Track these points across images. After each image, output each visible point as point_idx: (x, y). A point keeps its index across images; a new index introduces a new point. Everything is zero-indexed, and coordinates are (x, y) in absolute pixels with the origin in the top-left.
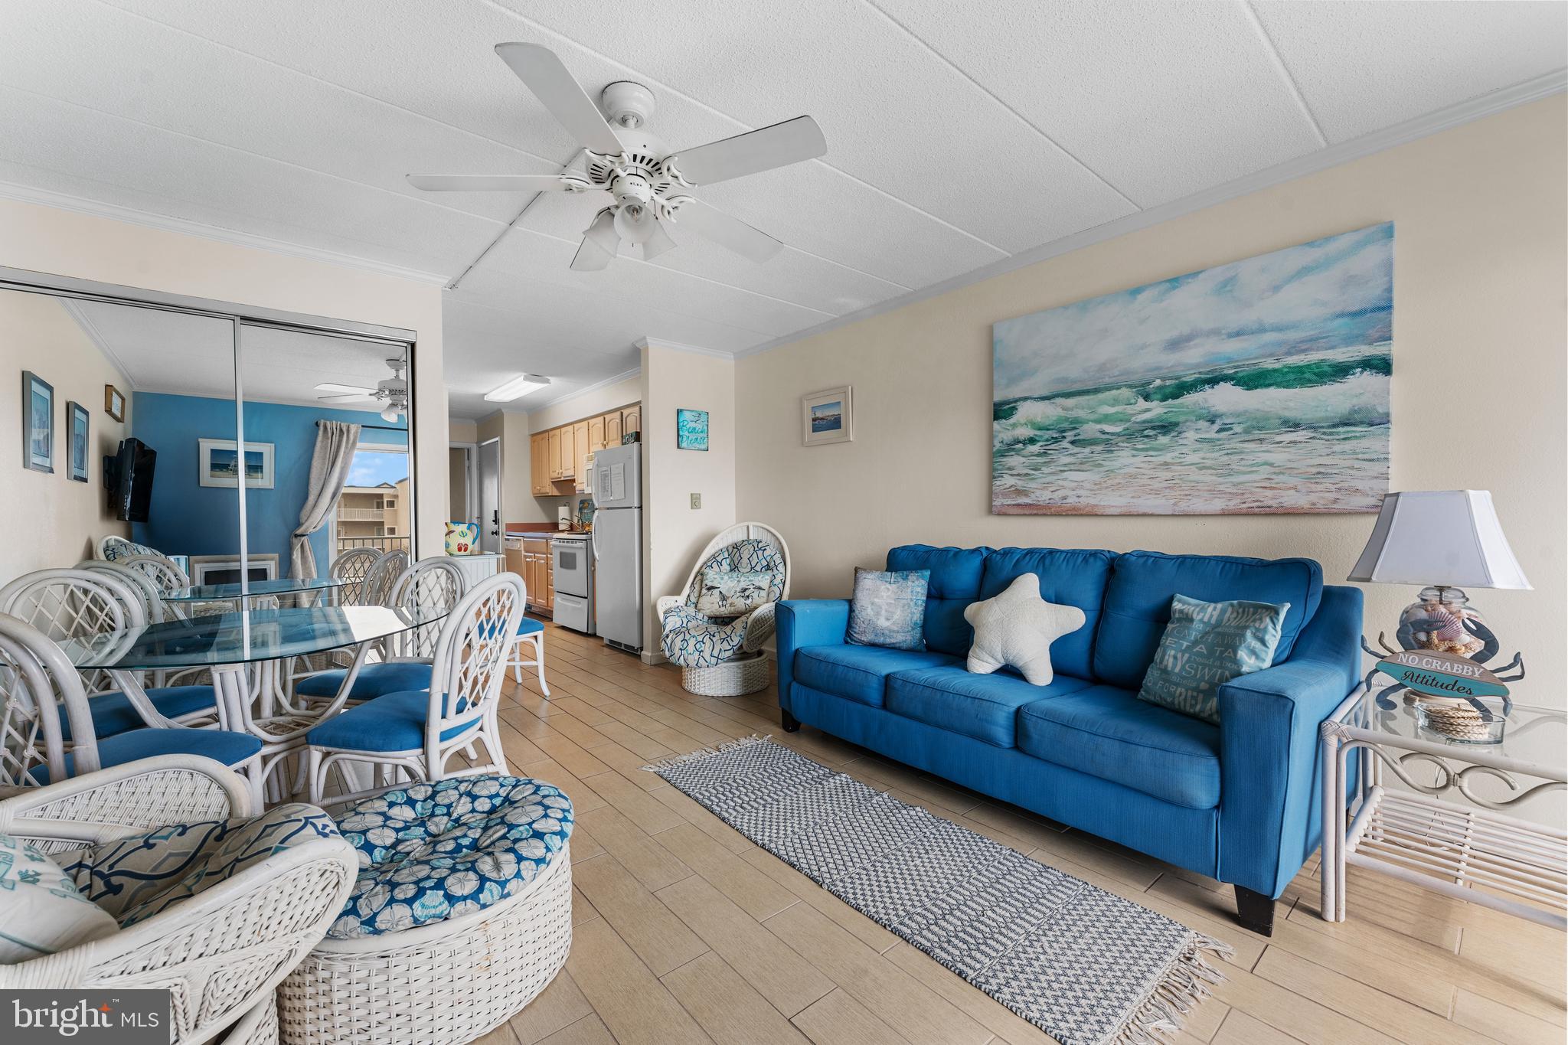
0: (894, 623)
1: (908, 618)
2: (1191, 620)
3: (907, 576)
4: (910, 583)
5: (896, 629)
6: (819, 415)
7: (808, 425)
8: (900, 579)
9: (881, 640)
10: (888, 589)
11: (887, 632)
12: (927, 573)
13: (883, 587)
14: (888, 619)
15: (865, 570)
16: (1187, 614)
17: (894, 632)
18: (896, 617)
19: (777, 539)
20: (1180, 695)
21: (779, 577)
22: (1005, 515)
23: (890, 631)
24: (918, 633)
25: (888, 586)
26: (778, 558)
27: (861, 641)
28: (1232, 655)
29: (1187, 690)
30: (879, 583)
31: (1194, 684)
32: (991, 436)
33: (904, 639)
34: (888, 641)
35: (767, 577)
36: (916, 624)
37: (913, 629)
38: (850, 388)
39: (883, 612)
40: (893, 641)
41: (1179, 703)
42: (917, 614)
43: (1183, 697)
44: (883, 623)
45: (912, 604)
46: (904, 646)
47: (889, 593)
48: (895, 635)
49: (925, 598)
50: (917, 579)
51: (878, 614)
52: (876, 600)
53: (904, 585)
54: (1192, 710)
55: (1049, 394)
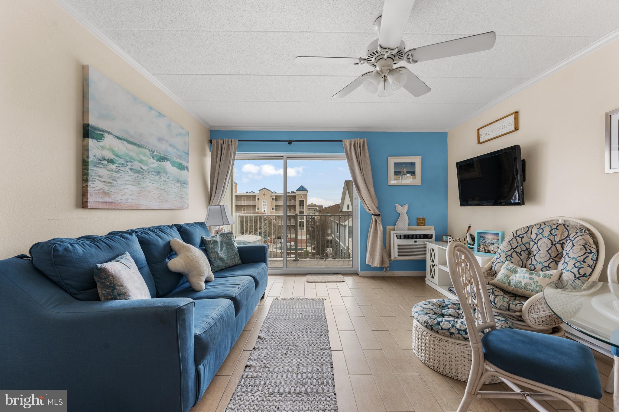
2: (217, 242)
16: (215, 241)
20: (229, 262)
31: (231, 258)
41: (230, 264)
43: (230, 262)
54: (233, 265)
55: (121, 137)
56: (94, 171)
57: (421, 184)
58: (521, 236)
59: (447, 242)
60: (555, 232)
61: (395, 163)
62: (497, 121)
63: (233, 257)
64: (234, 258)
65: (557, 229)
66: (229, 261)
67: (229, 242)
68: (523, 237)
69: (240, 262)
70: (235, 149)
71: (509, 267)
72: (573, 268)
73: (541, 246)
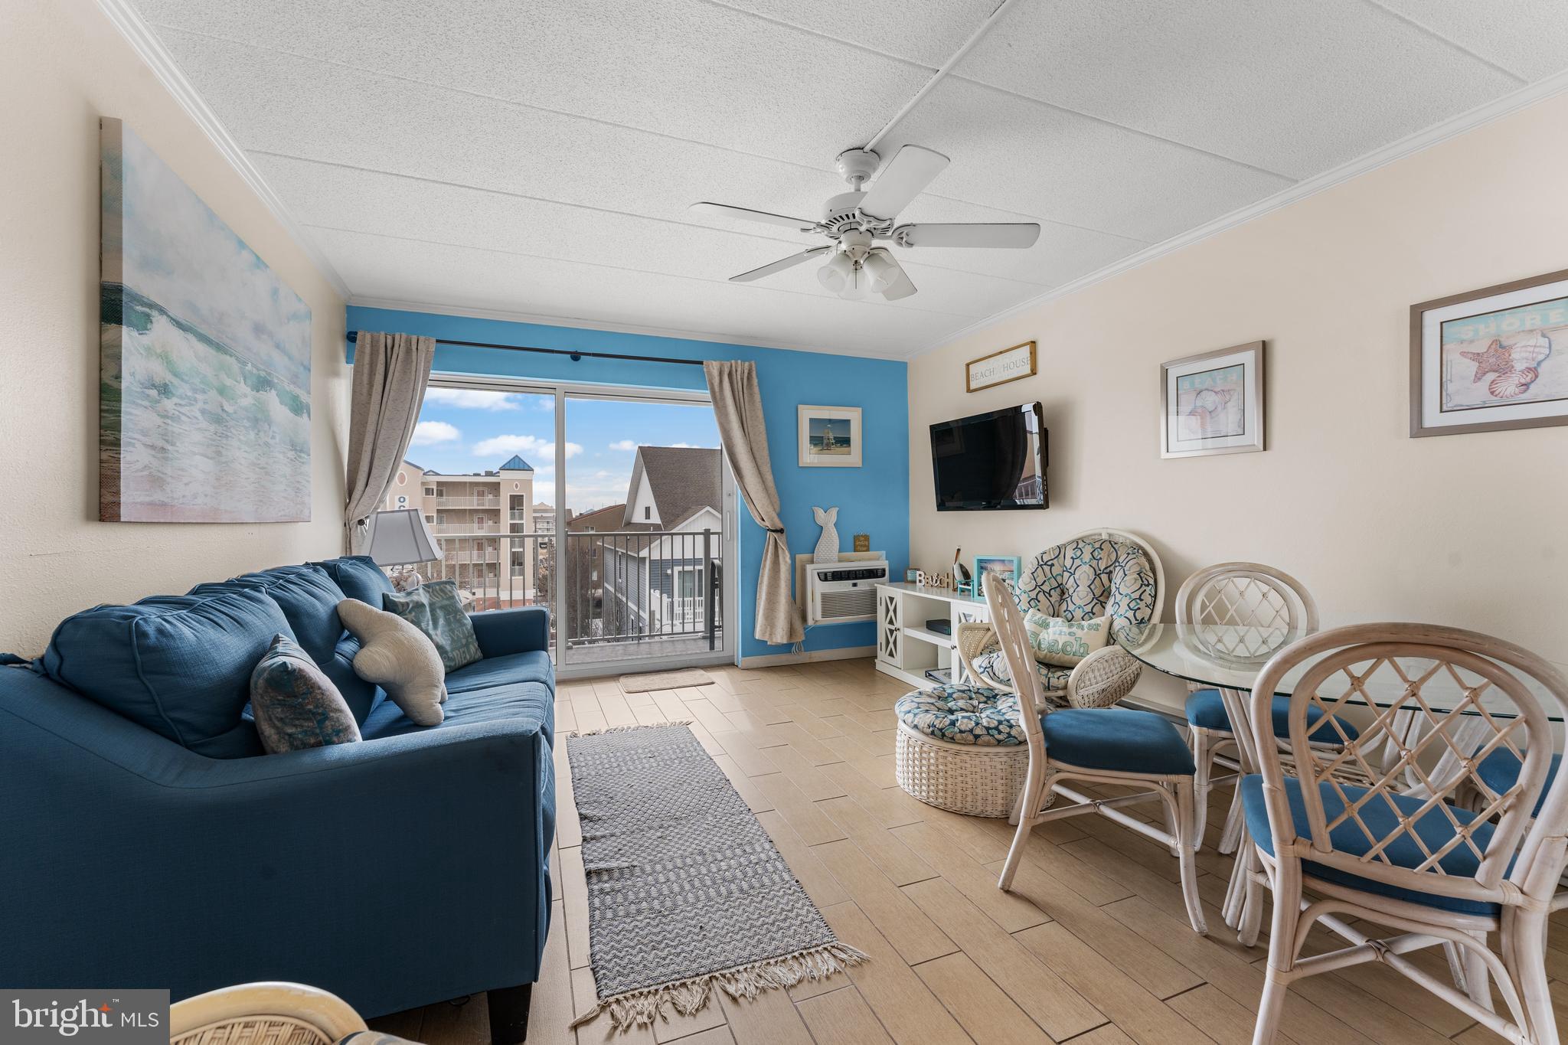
20: (457, 655)
31: (459, 644)
55: (184, 322)
56: (132, 417)
57: (861, 466)
58: (1049, 563)
59: (914, 582)
60: (1099, 554)
61: (811, 420)
62: (1001, 353)
63: (464, 641)
64: (467, 645)
65: (1102, 550)
66: (457, 651)
67: (449, 605)
68: (1053, 565)
69: (479, 654)
70: (427, 362)
71: (1036, 618)
72: (1127, 611)
73: (1079, 579)
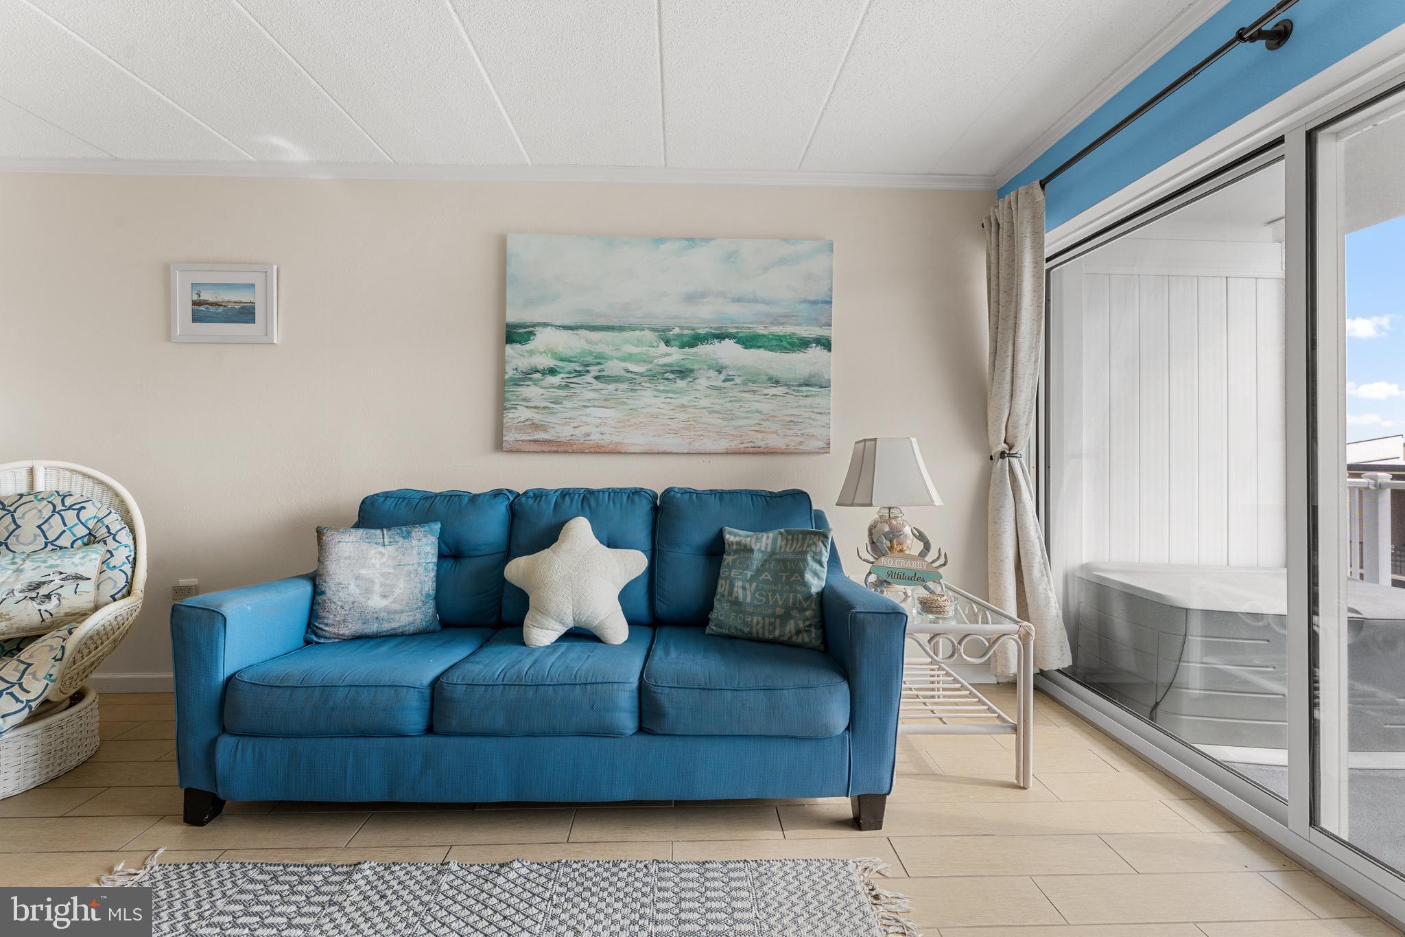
0: (395, 601)
1: (417, 590)
2: (751, 551)
3: (409, 533)
4: (414, 542)
5: (398, 607)
6: (207, 296)
7: (182, 310)
8: (397, 538)
9: (374, 628)
10: (382, 554)
11: (384, 615)
12: (437, 526)
13: (373, 552)
14: (385, 597)
15: (337, 529)
16: (745, 546)
17: (396, 612)
18: (398, 591)
19: (109, 488)
20: (758, 623)
21: (121, 555)
22: (519, 451)
23: (389, 613)
24: (430, 608)
25: (381, 549)
26: (115, 522)
27: (337, 636)
28: (799, 579)
29: (763, 618)
30: (364, 546)
31: (770, 611)
32: (501, 362)
33: (411, 619)
34: (386, 627)
35: (94, 556)
36: (428, 596)
37: (424, 603)
38: (275, 268)
39: (377, 588)
40: (394, 625)
41: (757, 633)
42: (428, 583)
43: (760, 625)
44: (377, 602)
45: (421, 570)
46: (412, 629)
47: (385, 559)
48: (397, 617)
49: (435, 560)
50: (425, 536)
51: (368, 591)
52: (363, 572)
53: (406, 545)
54: (771, 636)
55: (572, 324)
63: (779, 611)
64: (786, 617)
66: (760, 618)
67: (790, 561)
